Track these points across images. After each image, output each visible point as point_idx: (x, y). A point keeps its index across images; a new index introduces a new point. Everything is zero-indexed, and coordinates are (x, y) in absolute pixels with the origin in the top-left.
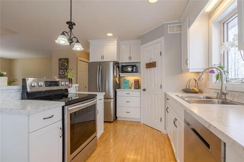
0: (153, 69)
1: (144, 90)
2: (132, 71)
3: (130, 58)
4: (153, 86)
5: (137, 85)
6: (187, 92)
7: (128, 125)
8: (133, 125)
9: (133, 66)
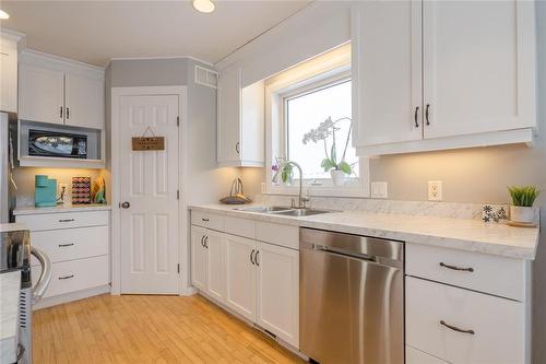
0: (153, 154)
1: (126, 205)
2: (75, 153)
3: (65, 112)
4: (155, 194)
5: (87, 194)
6: (228, 203)
7: (77, 314)
8: (95, 308)
9: (77, 139)
